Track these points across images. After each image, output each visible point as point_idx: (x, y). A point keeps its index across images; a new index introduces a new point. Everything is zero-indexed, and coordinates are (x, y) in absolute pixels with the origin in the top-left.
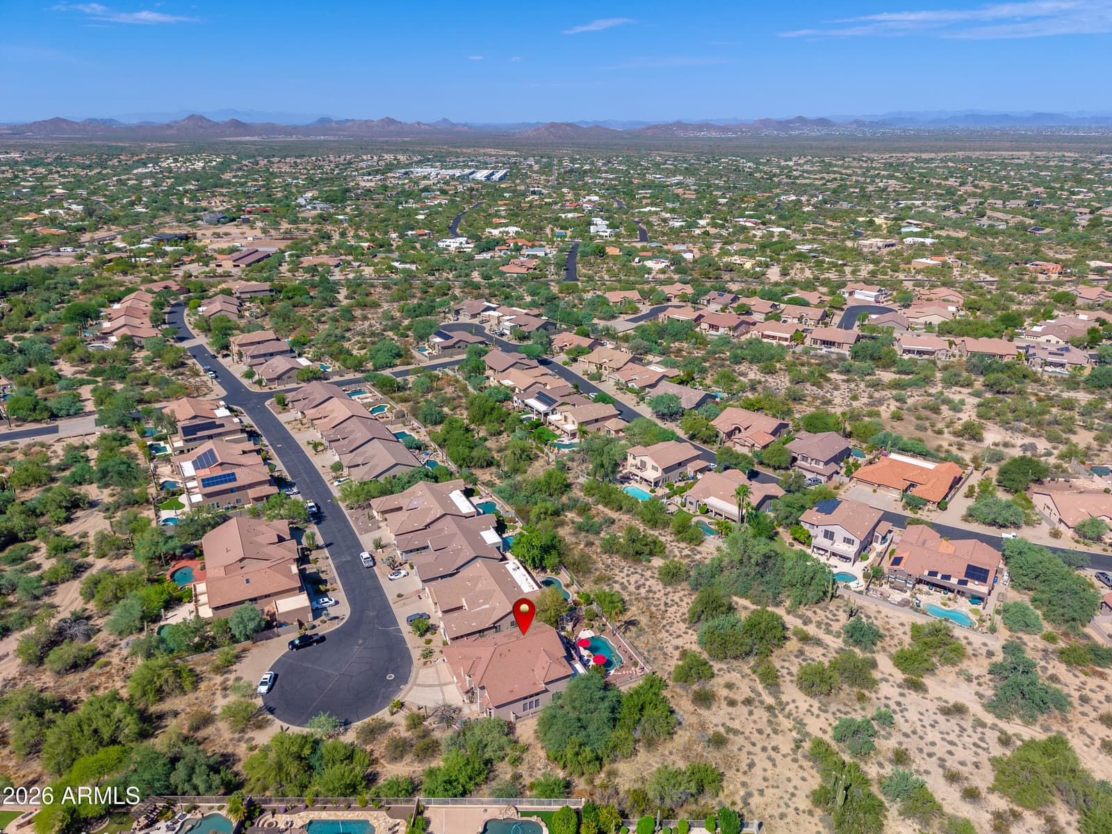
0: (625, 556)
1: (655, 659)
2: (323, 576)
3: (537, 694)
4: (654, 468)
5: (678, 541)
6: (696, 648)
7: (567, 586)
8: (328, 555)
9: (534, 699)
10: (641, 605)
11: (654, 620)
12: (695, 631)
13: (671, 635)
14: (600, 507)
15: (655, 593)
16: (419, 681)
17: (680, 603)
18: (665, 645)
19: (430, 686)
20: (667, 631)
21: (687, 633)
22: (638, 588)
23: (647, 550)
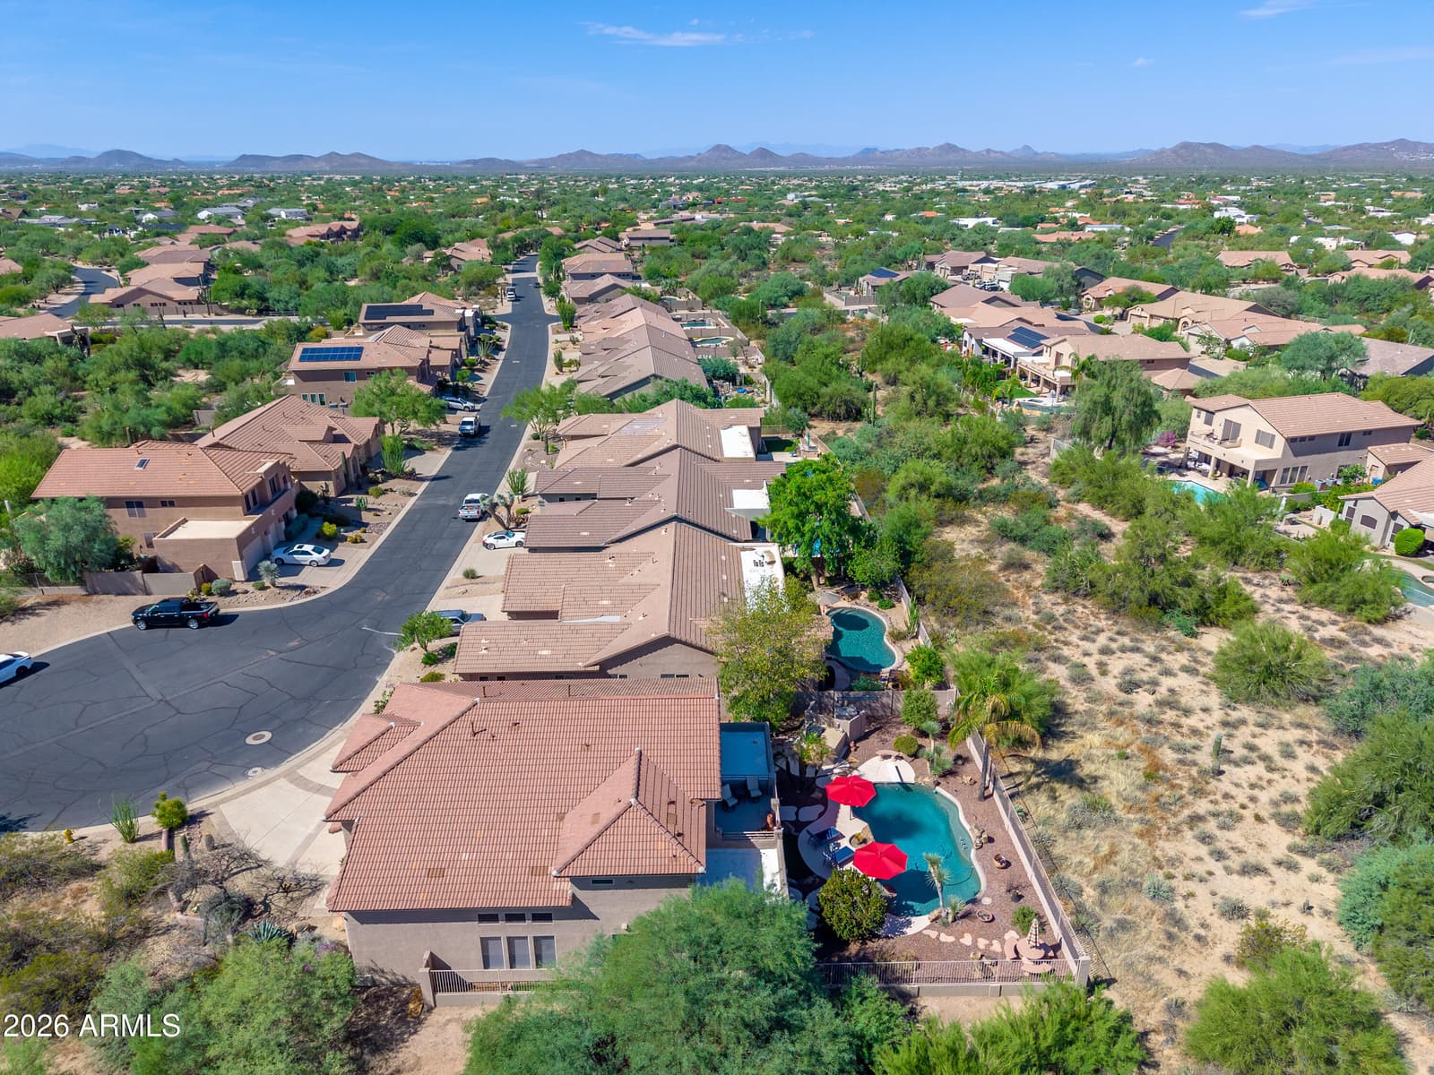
0: (1116, 605)
1: (1123, 925)
2: (366, 517)
3: (543, 916)
6: (1321, 930)
7: (898, 637)
8: (419, 492)
9: (529, 929)
10: (1123, 735)
11: (1161, 789)
12: (1332, 867)
13: (1219, 855)
14: (1084, 508)
15: (1187, 712)
16: (310, 769)
17: (1279, 761)
18: (1182, 887)
19: (320, 790)
20: (1205, 839)
21: (1292, 867)
22: (1130, 686)
23: (1188, 598)
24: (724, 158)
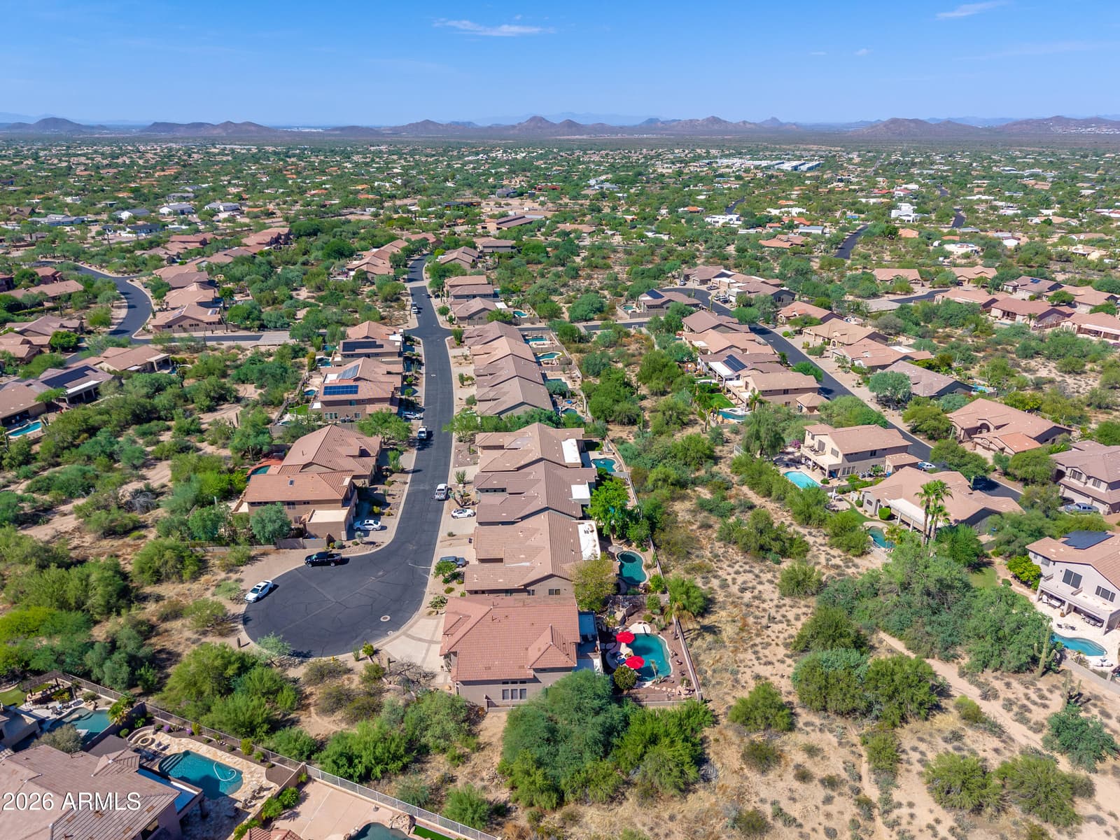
0: (746, 550)
1: (718, 683)
2: (388, 499)
3: (523, 682)
4: (834, 453)
5: (831, 546)
6: (785, 685)
7: (648, 567)
8: (409, 481)
9: (519, 687)
10: (735, 611)
11: (744, 634)
12: (795, 661)
13: (758, 659)
15: (764, 601)
16: (413, 631)
17: (793, 622)
18: (742, 669)
19: (420, 640)
20: (756, 653)
21: (783, 662)
22: (743, 590)
23: (776, 546)
24: (539, 128)
